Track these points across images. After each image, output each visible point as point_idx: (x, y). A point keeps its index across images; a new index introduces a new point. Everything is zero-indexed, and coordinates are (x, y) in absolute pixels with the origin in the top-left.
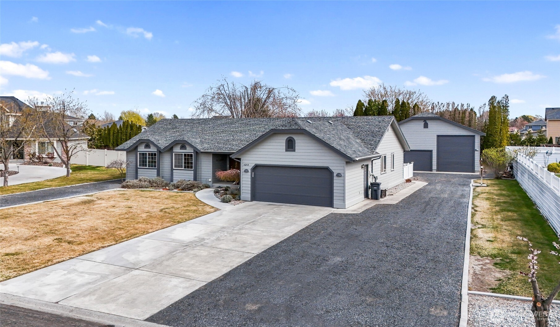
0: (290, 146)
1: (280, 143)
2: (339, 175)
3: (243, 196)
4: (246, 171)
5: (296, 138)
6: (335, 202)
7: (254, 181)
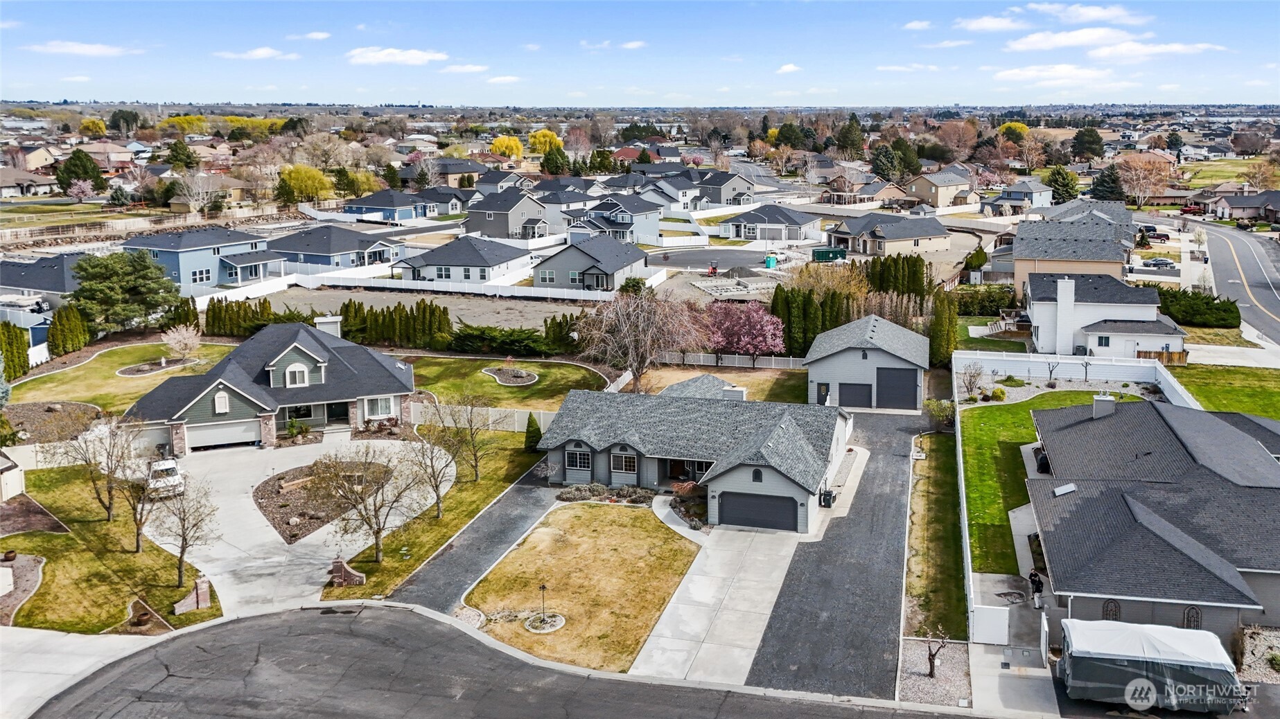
0: (757, 477)
1: (747, 475)
2: (802, 505)
3: (710, 520)
4: (714, 497)
5: (762, 470)
6: (799, 528)
7: (721, 506)
